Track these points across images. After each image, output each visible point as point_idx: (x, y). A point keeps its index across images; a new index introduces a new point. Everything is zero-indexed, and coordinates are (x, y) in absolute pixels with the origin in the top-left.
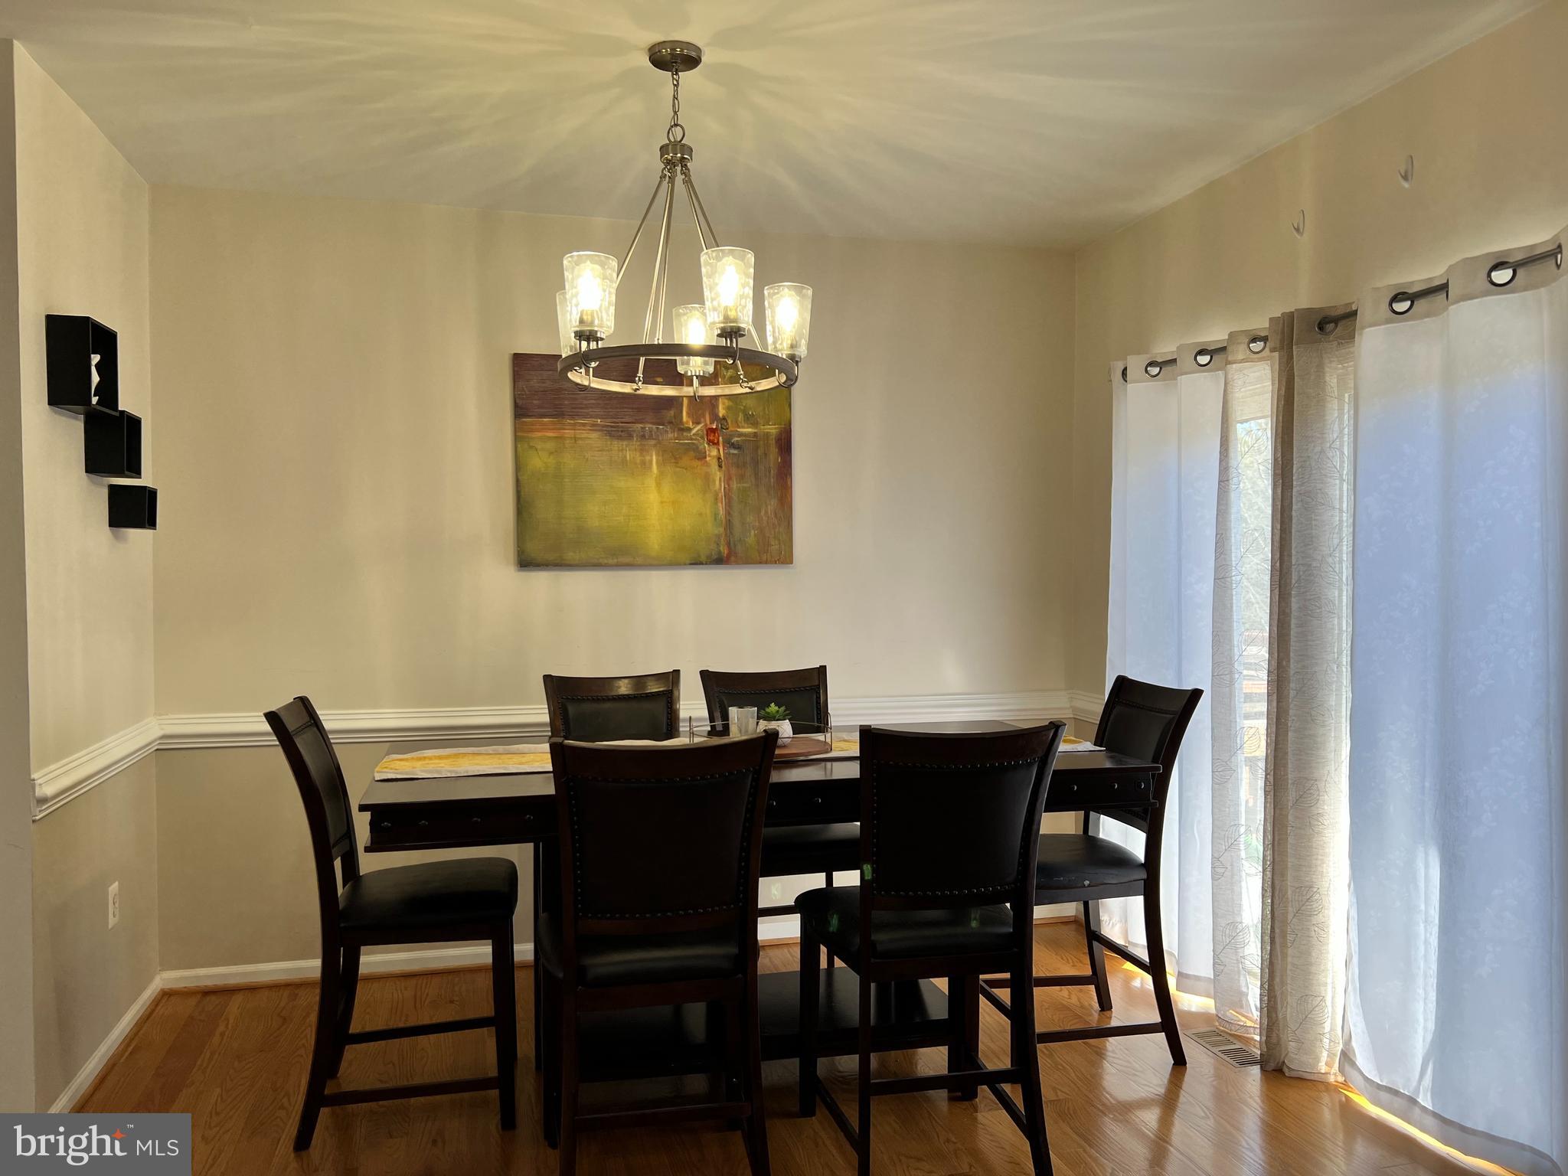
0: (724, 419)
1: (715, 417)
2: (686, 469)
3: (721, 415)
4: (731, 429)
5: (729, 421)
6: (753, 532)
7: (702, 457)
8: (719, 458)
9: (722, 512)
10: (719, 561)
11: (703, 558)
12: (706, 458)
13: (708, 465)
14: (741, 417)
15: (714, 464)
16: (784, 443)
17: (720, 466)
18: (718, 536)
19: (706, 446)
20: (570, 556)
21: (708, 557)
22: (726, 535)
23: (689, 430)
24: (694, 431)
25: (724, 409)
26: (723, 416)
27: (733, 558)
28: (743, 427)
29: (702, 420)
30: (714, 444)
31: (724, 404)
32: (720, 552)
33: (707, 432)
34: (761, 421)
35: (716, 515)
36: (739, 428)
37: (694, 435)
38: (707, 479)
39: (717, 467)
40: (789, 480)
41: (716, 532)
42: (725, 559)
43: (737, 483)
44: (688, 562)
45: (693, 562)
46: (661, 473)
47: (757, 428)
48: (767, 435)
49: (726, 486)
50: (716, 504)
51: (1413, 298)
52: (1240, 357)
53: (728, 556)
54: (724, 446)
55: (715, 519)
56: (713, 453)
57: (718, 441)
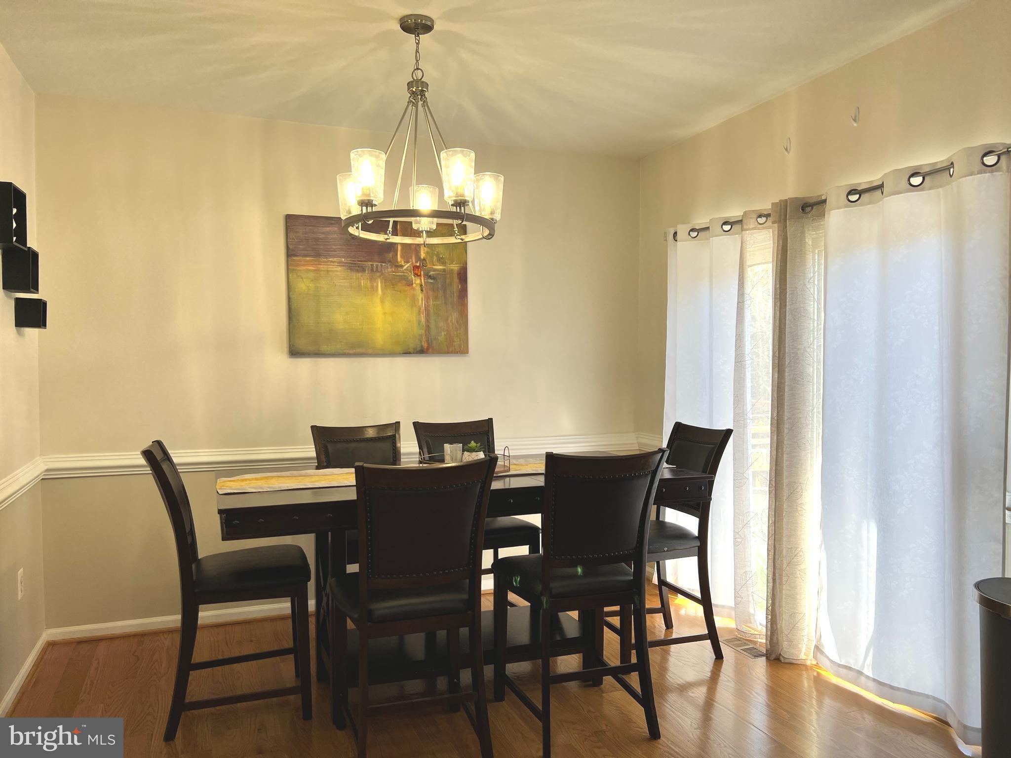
0: (424, 260)
1: (418, 258)
2: (400, 292)
3: (422, 257)
4: (428, 266)
5: (428, 262)
6: (443, 333)
7: (410, 284)
8: (421, 285)
9: (423, 320)
10: (422, 351)
11: (411, 350)
12: (412, 284)
13: (414, 289)
14: (435, 258)
15: (418, 289)
16: (463, 276)
17: (422, 290)
18: (421, 336)
19: (413, 276)
20: (325, 348)
21: (415, 349)
22: (426, 335)
23: (402, 266)
24: (405, 267)
25: (424, 253)
26: (424, 258)
27: (430, 350)
28: (437, 265)
29: (410, 260)
30: (418, 276)
31: (424, 250)
32: (422, 346)
33: (413, 268)
34: (448, 262)
35: (419, 322)
36: (434, 265)
37: (405, 270)
38: (414, 299)
39: (420, 291)
40: (466, 300)
41: (420, 333)
42: (425, 350)
43: (433, 301)
45: (404, 352)
46: (384, 294)
47: (445, 266)
48: (452, 270)
49: (426, 303)
50: (420, 315)
51: (861, 193)
52: (752, 226)
53: (428, 349)
54: (424, 278)
55: (419, 324)
56: (417, 281)
57: (421, 274)
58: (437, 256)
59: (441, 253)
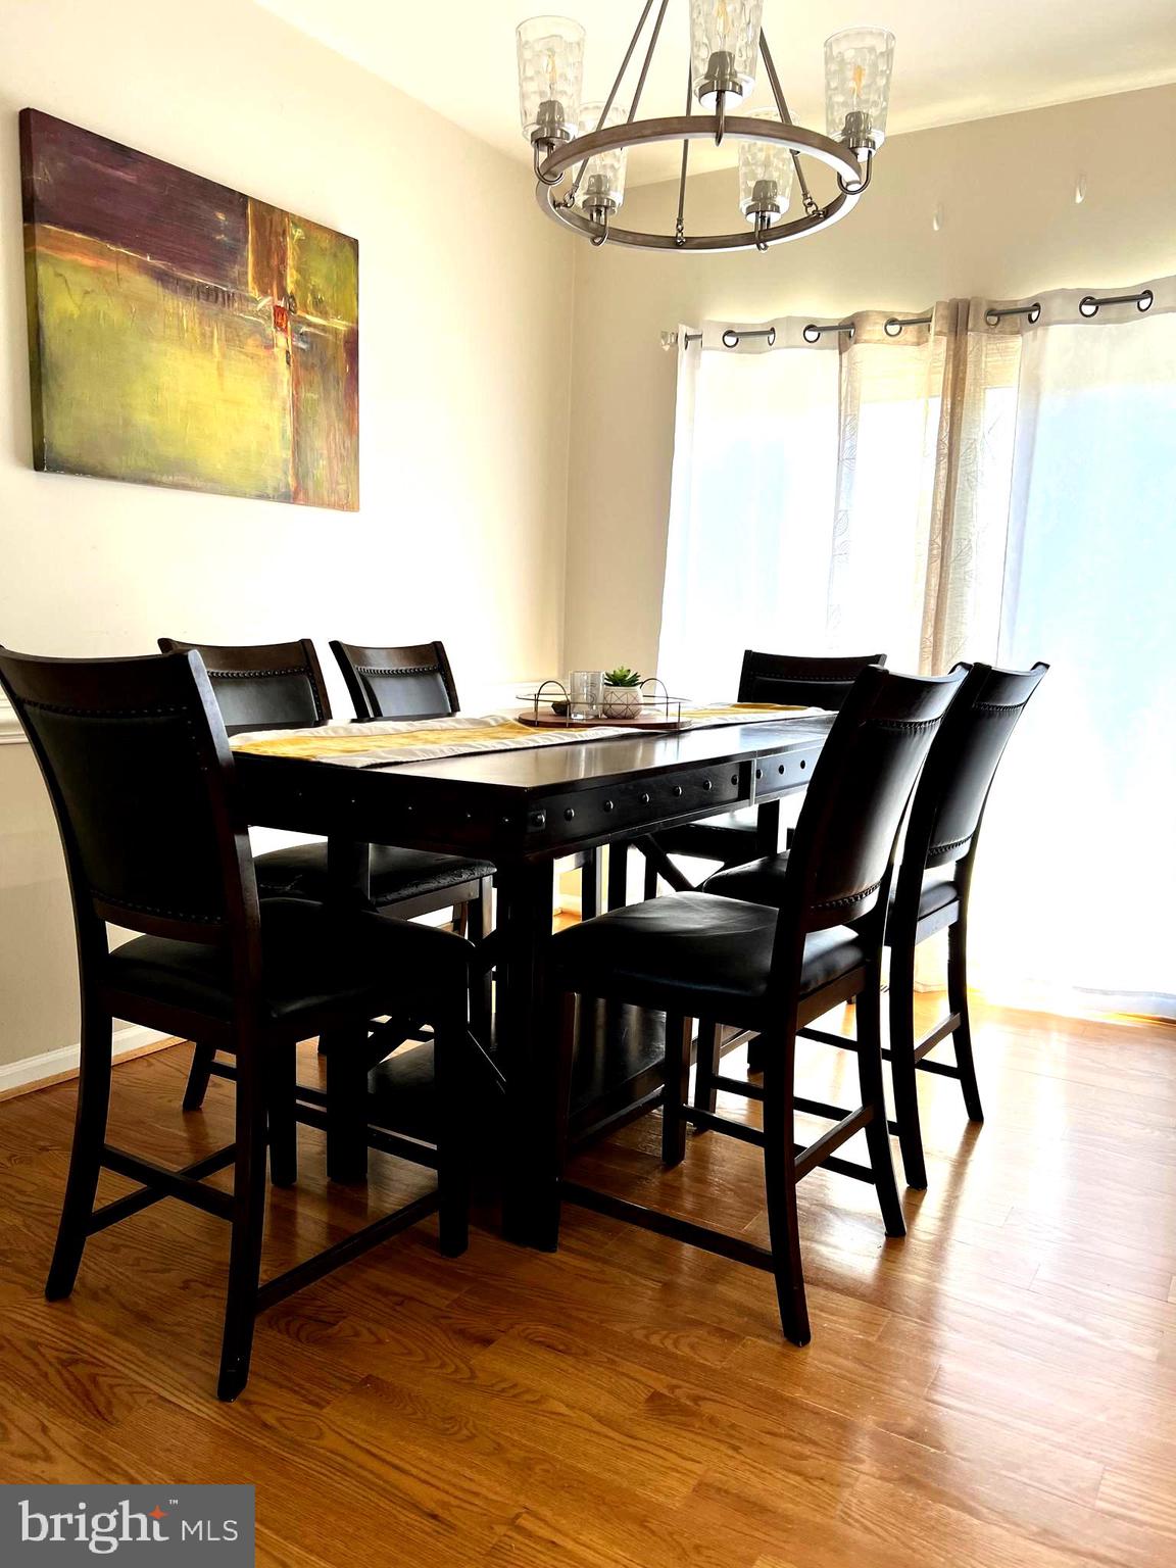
0: (292, 296)
1: (282, 293)
2: (252, 358)
3: (289, 292)
4: (299, 313)
5: (298, 301)
6: (321, 463)
7: (270, 345)
8: (288, 352)
9: (290, 428)
10: (287, 497)
11: (270, 491)
12: (273, 347)
13: (275, 359)
14: (310, 299)
15: (282, 358)
16: (351, 349)
17: (288, 363)
18: (286, 461)
19: (274, 330)
21: (276, 489)
22: (294, 462)
23: (255, 301)
24: (260, 306)
25: (292, 282)
27: (301, 496)
28: (312, 314)
29: (269, 290)
30: (282, 329)
31: (292, 276)
32: (287, 485)
33: (274, 310)
34: (331, 312)
35: (284, 431)
36: (308, 313)
37: (260, 310)
38: (274, 377)
39: (285, 364)
41: (284, 456)
42: (293, 495)
43: (305, 392)
44: (254, 492)
46: (224, 356)
47: (326, 318)
48: (336, 332)
49: (294, 393)
50: (284, 417)
53: (296, 492)
54: (293, 336)
55: (283, 437)
56: (282, 341)
57: (286, 327)
58: (314, 293)
59: (319, 290)
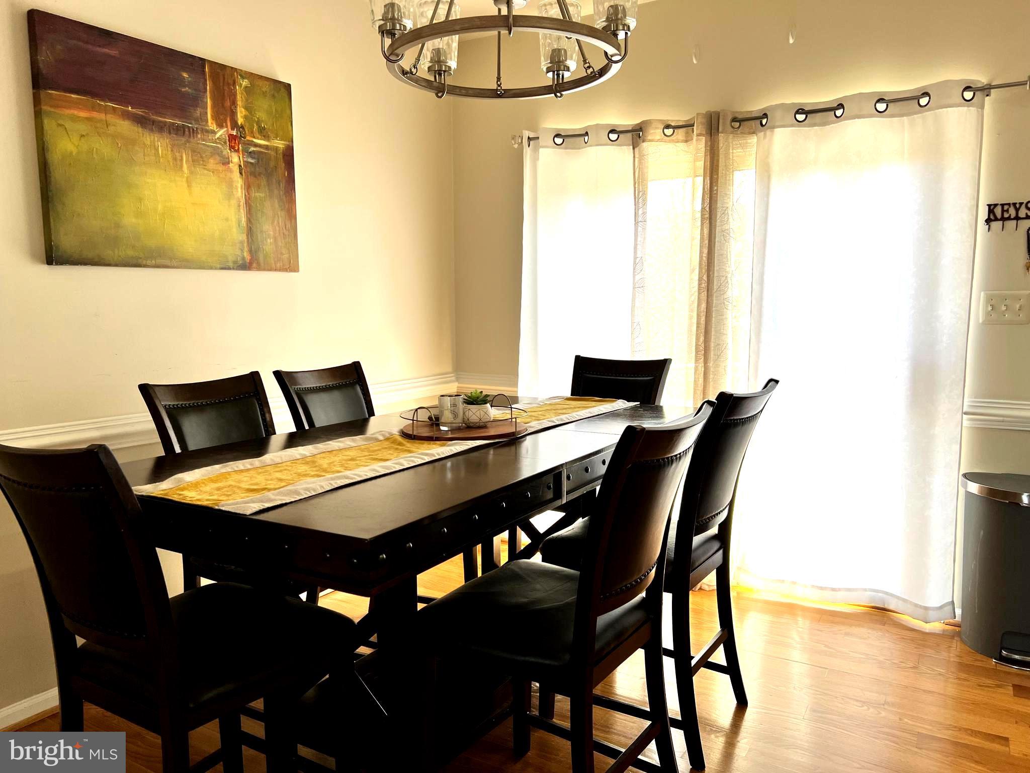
0: (242, 127)
1: (235, 125)
2: (213, 172)
3: (239, 124)
4: (248, 138)
5: (246, 130)
6: (269, 240)
7: (226, 162)
8: (240, 166)
9: (244, 220)
10: (245, 266)
11: (231, 265)
12: (229, 164)
13: (231, 171)
14: (255, 127)
15: (236, 170)
16: (288, 156)
17: (241, 173)
18: (242, 242)
19: (229, 151)
21: (235, 262)
22: (248, 241)
23: (214, 132)
24: (218, 135)
25: (242, 117)
26: (241, 124)
27: (254, 265)
28: (258, 138)
29: (224, 124)
30: (236, 151)
31: (241, 112)
32: (243, 258)
33: (229, 137)
34: (272, 135)
35: (239, 222)
36: (254, 138)
37: (218, 138)
38: (230, 184)
39: (238, 174)
40: (294, 194)
41: (241, 238)
42: (247, 264)
43: (255, 192)
44: (218, 266)
45: (222, 266)
46: (191, 173)
47: (268, 140)
48: (276, 149)
49: (247, 194)
50: (239, 211)
52: (658, 137)
53: (251, 263)
54: (243, 155)
55: (239, 225)
56: (235, 158)
57: (239, 149)
58: (258, 123)
59: (263, 121)
